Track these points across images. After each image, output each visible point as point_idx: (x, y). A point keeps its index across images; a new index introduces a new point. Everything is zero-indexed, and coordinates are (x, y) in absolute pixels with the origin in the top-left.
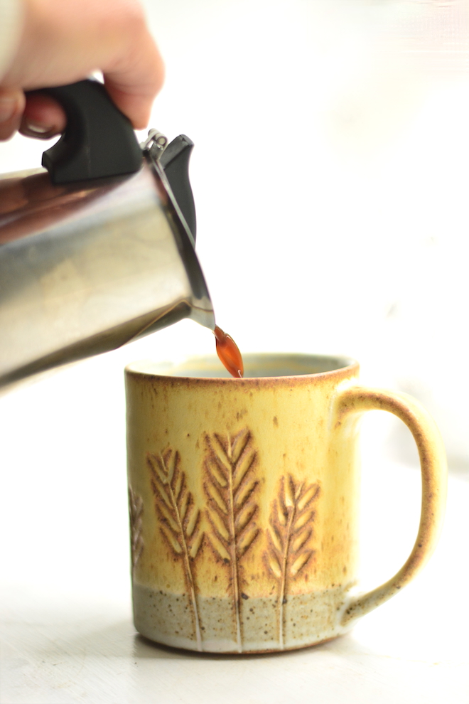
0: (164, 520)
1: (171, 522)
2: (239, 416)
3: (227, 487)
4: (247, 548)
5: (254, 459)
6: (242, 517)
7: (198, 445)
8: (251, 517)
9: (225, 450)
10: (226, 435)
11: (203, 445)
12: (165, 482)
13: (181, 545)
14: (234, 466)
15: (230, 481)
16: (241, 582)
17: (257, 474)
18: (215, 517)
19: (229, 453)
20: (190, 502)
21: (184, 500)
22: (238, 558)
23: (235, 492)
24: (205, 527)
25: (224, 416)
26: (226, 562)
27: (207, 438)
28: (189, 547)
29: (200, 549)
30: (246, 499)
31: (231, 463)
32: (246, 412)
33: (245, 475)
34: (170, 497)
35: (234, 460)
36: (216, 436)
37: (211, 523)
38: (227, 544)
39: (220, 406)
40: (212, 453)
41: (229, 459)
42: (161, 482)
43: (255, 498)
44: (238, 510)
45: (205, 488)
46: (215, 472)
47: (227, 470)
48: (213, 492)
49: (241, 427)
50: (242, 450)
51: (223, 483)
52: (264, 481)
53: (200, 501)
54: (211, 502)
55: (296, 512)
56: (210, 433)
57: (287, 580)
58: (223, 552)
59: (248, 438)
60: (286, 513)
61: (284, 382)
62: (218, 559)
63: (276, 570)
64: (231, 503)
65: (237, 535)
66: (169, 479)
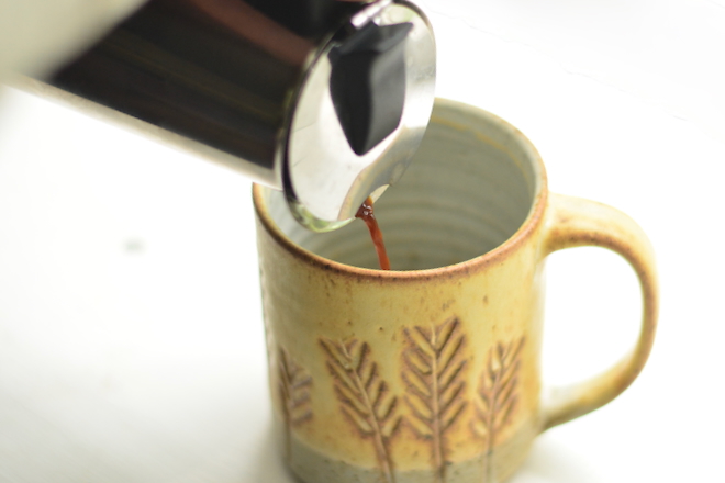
0: (348, 402)
1: (356, 402)
2: (445, 307)
3: (429, 373)
4: (452, 421)
5: (461, 343)
6: (447, 395)
7: (394, 338)
8: (457, 393)
9: (428, 340)
10: (431, 326)
11: (400, 338)
12: (347, 366)
13: (370, 425)
14: (439, 352)
15: (434, 366)
16: (444, 451)
17: (465, 354)
18: (415, 400)
19: (433, 341)
20: (382, 388)
21: (374, 387)
22: (442, 431)
23: (439, 376)
24: (402, 411)
25: (427, 309)
26: (428, 438)
27: (406, 332)
28: (381, 427)
29: (396, 429)
30: (452, 379)
31: (434, 350)
32: (453, 301)
33: (452, 357)
34: (355, 382)
35: (438, 347)
36: (418, 329)
37: (411, 406)
38: (429, 422)
39: (422, 301)
40: (413, 344)
41: (431, 347)
42: (342, 367)
43: (462, 377)
44: (442, 391)
45: (403, 377)
46: (415, 360)
47: (430, 357)
48: (413, 378)
49: (447, 316)
50: (449, 336)
51: (425, 369)
52: (472, 358)
53: (397, 389)
54: (410, 387)
55: (503, 371)
56: (410, 326)
57: (493, 433)
58: (423, 429)
59: (455, 324)
60: (493, 377)
61: (495, 260)
62: (418, 436)
63: (482, 430)
64: (435, 386)
65: (442, 412)
66: (354, 366)
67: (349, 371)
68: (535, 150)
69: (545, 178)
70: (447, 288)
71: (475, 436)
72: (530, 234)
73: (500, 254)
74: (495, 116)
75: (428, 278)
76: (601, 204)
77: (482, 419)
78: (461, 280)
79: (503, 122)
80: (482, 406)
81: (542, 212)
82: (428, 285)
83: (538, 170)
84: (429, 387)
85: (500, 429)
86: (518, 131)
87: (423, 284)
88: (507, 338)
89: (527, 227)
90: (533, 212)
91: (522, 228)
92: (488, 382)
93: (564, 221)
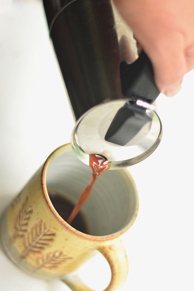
0: (20, 216)
1: (21, 219)
2: (55, 228)
3: (38, 236)
5: (51, 240)
6: (38, 245)
7: (38, 218)
8: (41, 248)
9: (45, 229)
10: (48, 228)
13: (19, 227)
14: (45, 235)
15: (41, 236)
16: (27, 255)
17: (50, 243)
18: (31, 236)
19: (46, 231)
20: (27, 224)
21: (26, 222)
22: (31, 251)
23: (40, 239)
25: (50, 223)
28: (20, 231)
29: (22, 236)
30: (43, 244)
31: (44, 233)
32: (58, 230)
33: (46, 240)
34: (24, 215)
35: (46, 234)
36: (45, 224)
37: (29, 236)
38: (30, 245)
39: (51, 220)
40: (41, 225)
41: (44, 231)
42: (25, 208)
43: (45, 246)
44: (38, 243)
45: (33, 228)
46: (38, 229)
47: (42, 233)
48: (34, 232)
49: (54, 231)
50: (50, 235)
51: (38, 234)
52: (51, 246)
53: (29, 228)
54: (32, 233)
55: (58, 258)
56: (44, 221)
57: (43, 266)
58: (27, 244)
59: (54, 235)
60: (54, 256)
61: (77, 235)
62: (24, 244)
63: (41, 262)
64: (37, 240)
65: (35, 247)
66: (27, 211)
67: (25, 211)
68: (132, 224)
69: (121, 234)
70: (59, 226)
71: (37, 261)
72: (95, 240)
73: (80, 235)
74: (138, 205)
75: (56, 218)
76: (126, 256)
77: (43, 260)
78: (64, 228)
79: (138, 208)
80: (45, 258)
81: (107, 240)
82: (55, 219)
83: (123, 230)
84: (36, 238)
85: (46, 267)
86: (136, 215)
87: (54, 217)
88: (65, 253)
89: (97, 238)
90: (104, 237)
91: (95, 237)
92: (51, 255)
93: (110, 248)
